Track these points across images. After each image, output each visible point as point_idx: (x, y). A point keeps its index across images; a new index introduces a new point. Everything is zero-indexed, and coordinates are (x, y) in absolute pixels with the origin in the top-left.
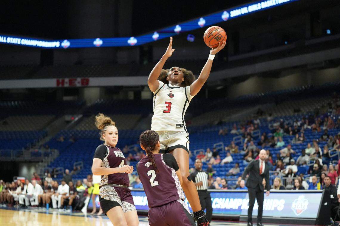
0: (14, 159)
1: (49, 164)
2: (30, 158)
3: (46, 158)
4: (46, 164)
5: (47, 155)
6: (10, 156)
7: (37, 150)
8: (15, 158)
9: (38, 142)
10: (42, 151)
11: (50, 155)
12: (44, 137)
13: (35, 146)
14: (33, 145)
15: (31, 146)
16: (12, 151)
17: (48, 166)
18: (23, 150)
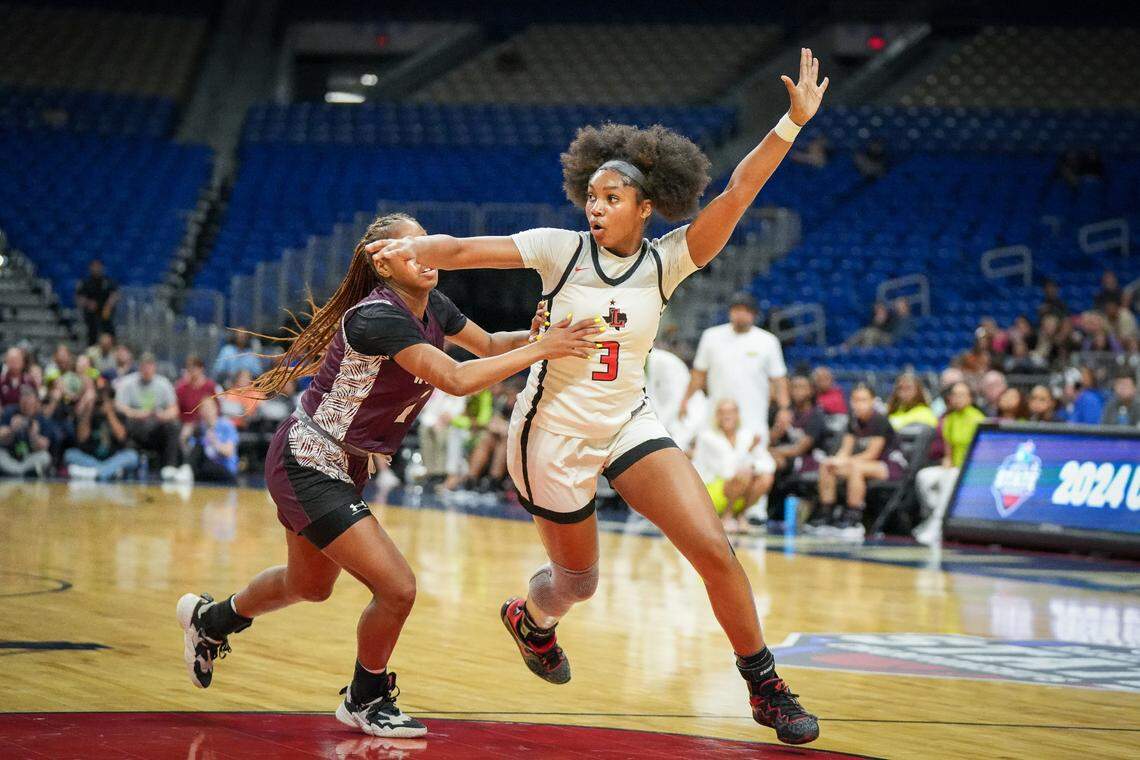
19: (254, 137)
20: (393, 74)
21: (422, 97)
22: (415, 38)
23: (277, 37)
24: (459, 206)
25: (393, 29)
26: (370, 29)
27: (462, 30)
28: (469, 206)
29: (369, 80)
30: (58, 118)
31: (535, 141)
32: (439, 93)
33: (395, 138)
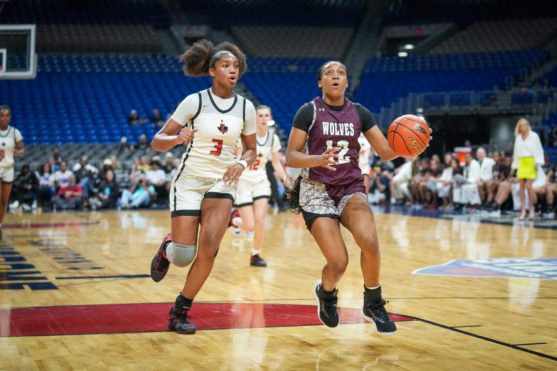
0: (476, 110)
1: (547, 117)
2: (509, 108)
3: (541, 105)
4: (539, 119)
5: (543, 99)
6: (468, 103)
7: (523, 90)
8: (478, 107)
9: (530, 73)
10: (533, 92)
11: (549, 99)
12: (542, 64)
13: (523, 81)
14: (518, 81)
15: (512, 82)
16: (472, 92)
17: (545, 122)
18: (496, 91)
19: (367, 71)
20: (421, 44)
21: (432, 52)
22: (431, 30)
23: (380, 32)
24: (440, 93)
25: (423, 27)
26: (414, 27)
27: (449, 26)
28: (444, 93)
29: (409, 47)
30: (293, 68)
31: (473, 66)
32: (439, 50)
33: (419, 68)
